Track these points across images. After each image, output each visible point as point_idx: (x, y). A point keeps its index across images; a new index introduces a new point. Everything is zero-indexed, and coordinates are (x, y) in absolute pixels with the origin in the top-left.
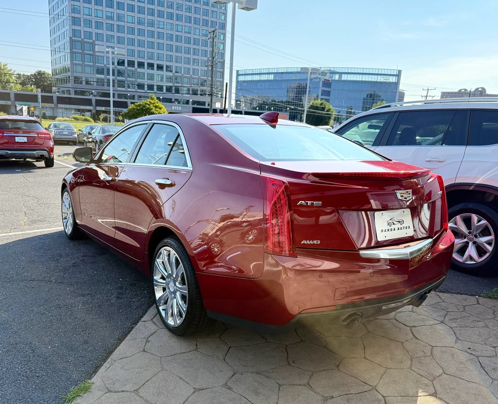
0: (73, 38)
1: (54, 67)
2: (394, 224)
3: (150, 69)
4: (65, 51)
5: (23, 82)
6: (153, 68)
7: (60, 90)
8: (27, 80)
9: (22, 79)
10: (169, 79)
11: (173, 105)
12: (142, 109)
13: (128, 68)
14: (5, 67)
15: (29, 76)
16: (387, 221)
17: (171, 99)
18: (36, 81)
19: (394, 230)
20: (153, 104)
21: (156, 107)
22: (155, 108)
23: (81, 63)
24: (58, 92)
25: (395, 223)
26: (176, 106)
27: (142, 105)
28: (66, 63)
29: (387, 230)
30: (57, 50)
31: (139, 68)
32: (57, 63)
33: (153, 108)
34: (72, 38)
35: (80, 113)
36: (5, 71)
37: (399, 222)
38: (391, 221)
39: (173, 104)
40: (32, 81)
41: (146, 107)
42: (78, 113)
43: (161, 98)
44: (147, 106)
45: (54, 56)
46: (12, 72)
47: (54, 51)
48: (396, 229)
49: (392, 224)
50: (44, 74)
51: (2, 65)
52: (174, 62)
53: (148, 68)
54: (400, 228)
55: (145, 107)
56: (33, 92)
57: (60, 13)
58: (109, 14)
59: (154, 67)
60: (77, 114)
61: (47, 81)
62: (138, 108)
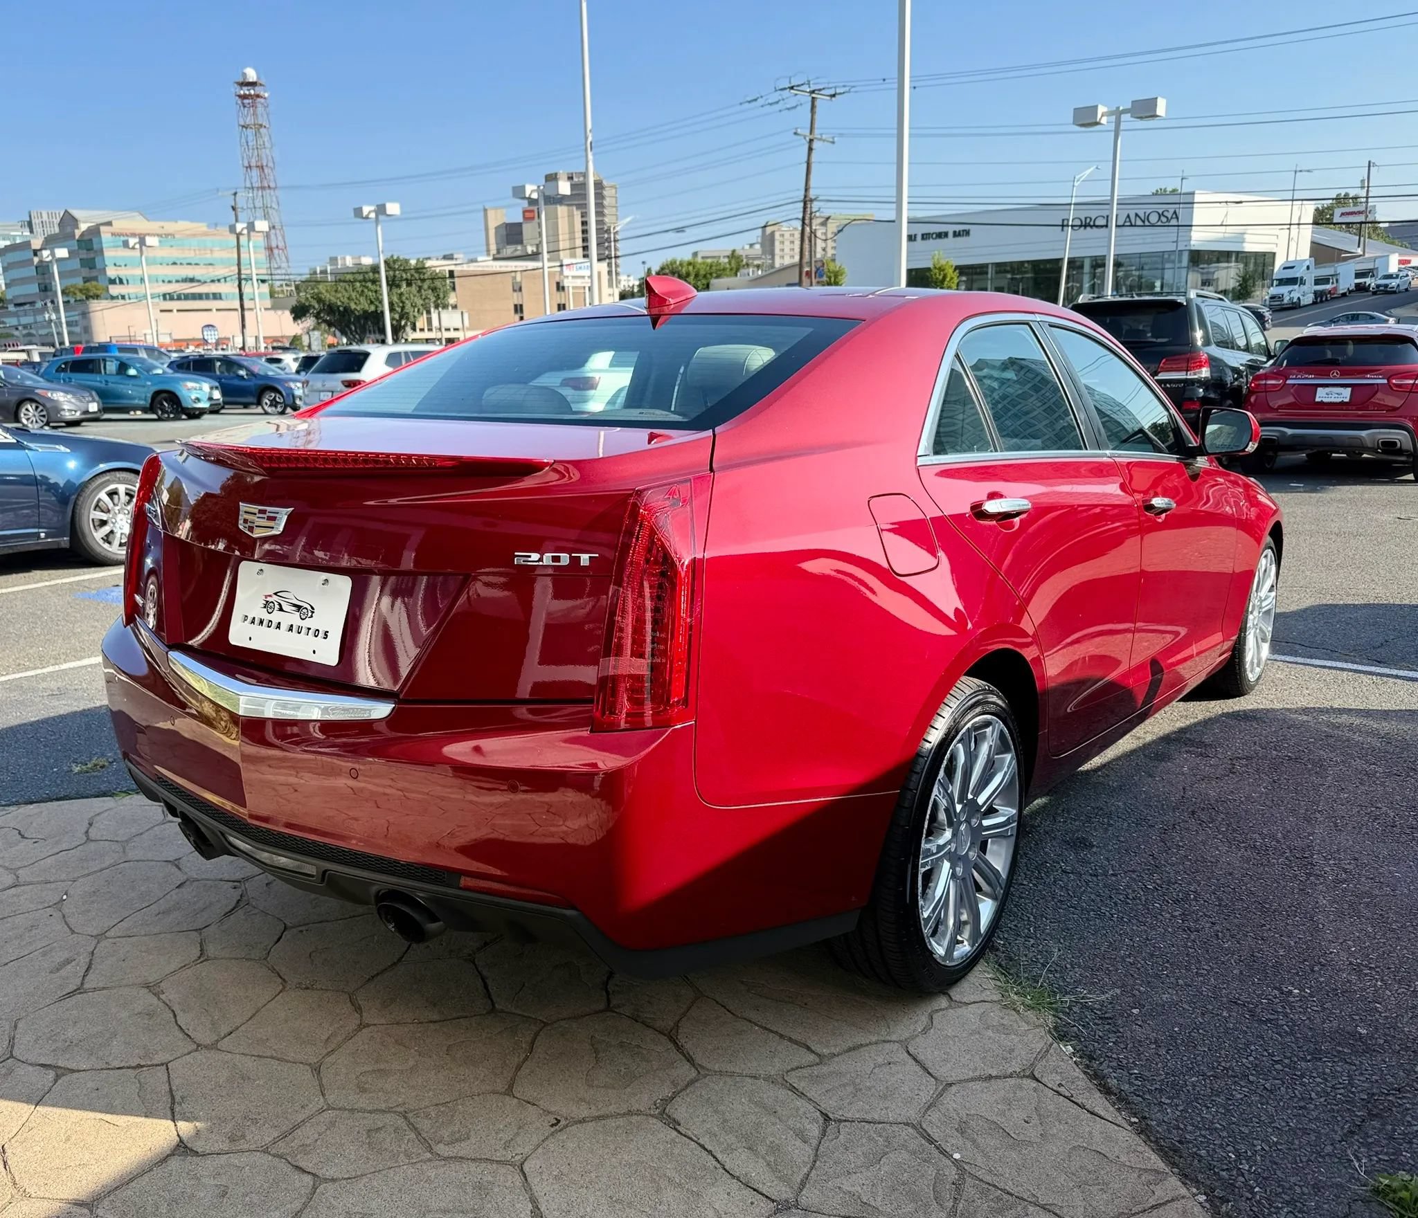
2: (281, 609)
16: (266, 597)
19: (278, 626)
25: (285, 607)
29: (257, 621)
37: (299, 608)
38: (275, 598)
48: (284, 627)
49: (277, 607)
54: (295, 629)
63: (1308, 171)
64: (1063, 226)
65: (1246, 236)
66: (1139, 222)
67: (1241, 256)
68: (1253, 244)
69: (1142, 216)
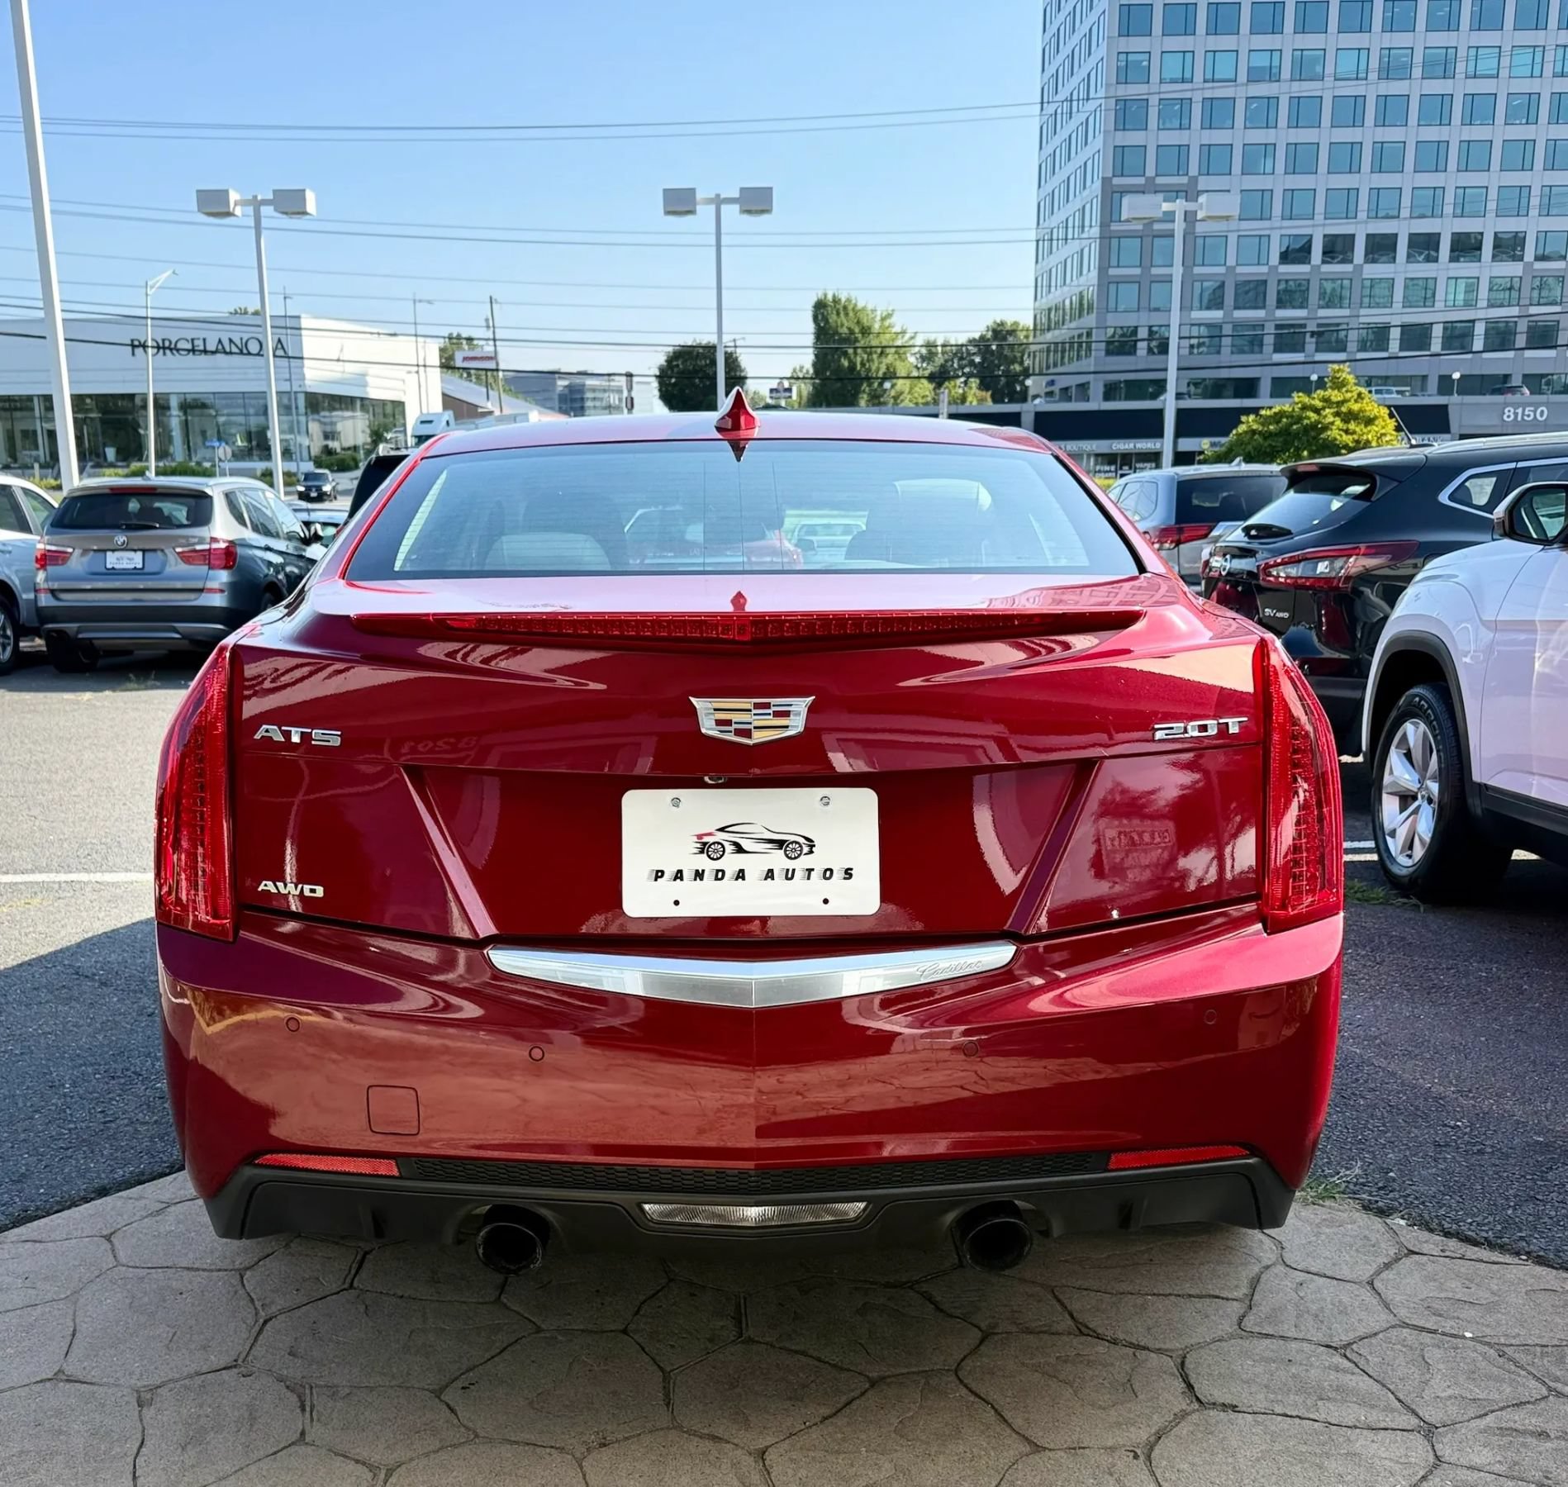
0: (1116, 181)
1: (1044, 300)
2: (739, 849)
3: (1421, 259)
4: (1085, 235)
5: (941, 373)
6: (1433, 253)
7: (1056, 388)
8: (956, 361)
9: (939, 360)
10: (1507, 290)
11: (1507, 405)
12: (1285, 432)
13: (1326, 268)
14: (887, 323)
15: (962, 345)
16: (700, 837)
17: (1506, 377)
18: (984, 359)
19: (740, 876)
20: (1340, 404)
21: (1349, 417)
22: (1346, 421)
23: (1138, 271)
24: (1050, 394)
25: (746, 845)
26: (1524, 405)
27: (1290, 416)
28: (1083, 280)
29: (688, 875)
30: (1055, 237)
31: (1374, 261)
32: (1053, 284)
33: (1332, 423)
34: (1111, 179)
35: (1113, 468)
36: (885, 340)
37: (780, 844)
38: (720, 836)
39: (1509, 397)
40: (972, 363)
41: (1306, 422)
42: (1107, 468)
43: (1456, 376)
44: (1309, 418)
45: (1046, 261)
46: (907, 336)
47: (1045, 243)
48: (754, 874)
49: (729, 848)
50: (1012, 332)
51: (878, 318)
52: (1534, 212)
53: (1410, 258)
54: (779, 873)
55: (1300, 419)
56: (968, 404)
57: (1075, 93)
58: (1262, 61)
59: (1437, 250)
60: (1102, 475)
61: (1022, 357)
62: (1271, 427)
63: (429, 302)
64: (133, 346)
65: (368, 379)
66: (235, 349)
67: (365, 403)
68: (377, 390)
69: (238, 342)
